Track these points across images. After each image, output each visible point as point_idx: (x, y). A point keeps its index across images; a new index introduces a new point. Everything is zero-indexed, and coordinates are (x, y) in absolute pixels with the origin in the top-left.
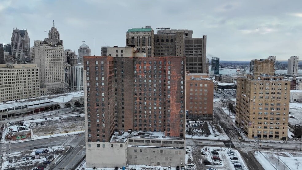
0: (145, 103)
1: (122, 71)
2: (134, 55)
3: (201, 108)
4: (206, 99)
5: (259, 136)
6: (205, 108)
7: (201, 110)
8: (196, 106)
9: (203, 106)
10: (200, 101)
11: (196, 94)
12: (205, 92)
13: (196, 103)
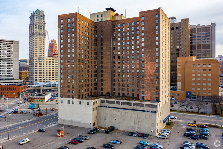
0: (124, 67)
2: (113, 18)
3: (204, 89)
4: (210, 80)
6: (210, 89)
7: (205, 91)
8: (199, 87)
9: (207, 87)
10: (204, 82)
11: (199, 75)
12: (210, 73)
13: (199, 84)
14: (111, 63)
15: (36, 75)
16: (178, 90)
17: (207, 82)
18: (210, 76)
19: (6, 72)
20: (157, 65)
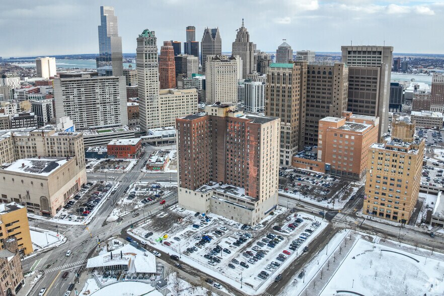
1: (216, 129)
2: (226, 114)
3: (345, 164)
4: (352, 154)
5: (375, 213)
6: (351, 165)
7: (345, 166)
8: (340, 160)
9: (348, 162)
10: (345, 156)
11: (341, 147)
12: (352, 146)
13: (340, 158)
14: (224, 155)
15: (148, 108)
16: (318, 160)
17: (348, 156)
18: (352, 149)
19: (113, 117)
20: (258, 170)
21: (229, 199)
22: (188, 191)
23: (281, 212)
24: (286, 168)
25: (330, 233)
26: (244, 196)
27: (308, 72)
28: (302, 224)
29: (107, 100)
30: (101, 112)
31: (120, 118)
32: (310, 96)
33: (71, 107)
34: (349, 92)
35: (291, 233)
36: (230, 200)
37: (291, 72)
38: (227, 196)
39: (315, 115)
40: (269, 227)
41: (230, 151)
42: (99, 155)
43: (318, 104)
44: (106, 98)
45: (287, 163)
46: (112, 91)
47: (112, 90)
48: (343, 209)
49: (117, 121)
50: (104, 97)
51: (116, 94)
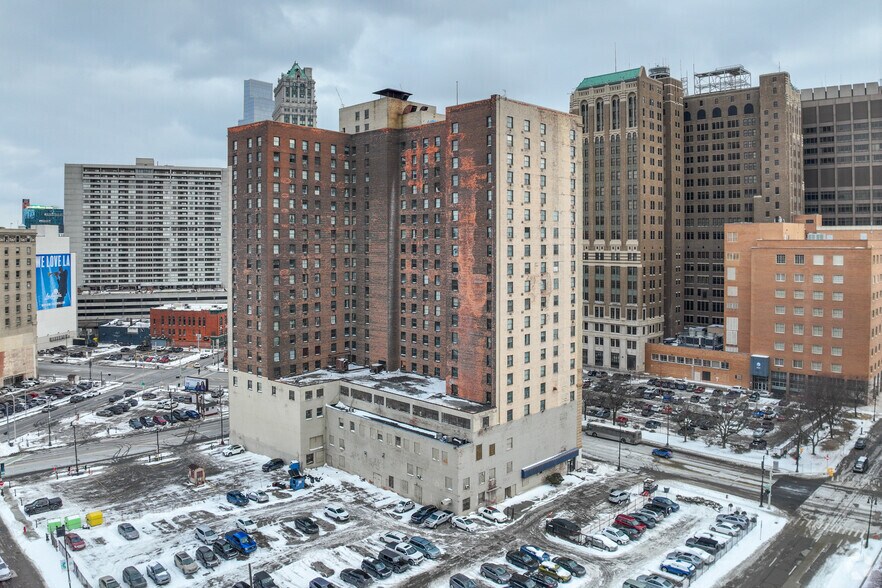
1: (367, 174)
2: (399, 120)
3: (818, 351)
4: (838, 315)
6: (837, 353)
7: (818, 359)
8: (798, 341)
9: (827, 344)
10: (817, 323)
11: (799, 296)
12: (838, 289)
13: (798, 332)
14: (391, 267)
16: (727, 349)
17: (826, 324)
18: (837, 299)
19: (201, 265)
20: (489, 284)
21: (384, 408)
22: (255, 379)
23: (591, 479)
24: (628, 377)
25: (801, 557)
26: (440, 396)
27: (687, 116)
28: (673, 519)
29: (189, 221)
30: (174, 250)
31: (218, 267)
32: (696, 183)
33: (101, 231)
34: (807, 173)
35: (622, 550)
36: (391, 413)
37: (634, 89)
38: (379, 400)
39: (711, 236)
40: (531, 524)
41: (408, 249)
42: (131, 335)
43: (718, 202)
44: (189, 216)
45: (631, 361)
46: (204, 201)
47: (203, 199)
48: (835, 475)
49: (210, 275)
50: (184, 215)
51: (211, 210)
